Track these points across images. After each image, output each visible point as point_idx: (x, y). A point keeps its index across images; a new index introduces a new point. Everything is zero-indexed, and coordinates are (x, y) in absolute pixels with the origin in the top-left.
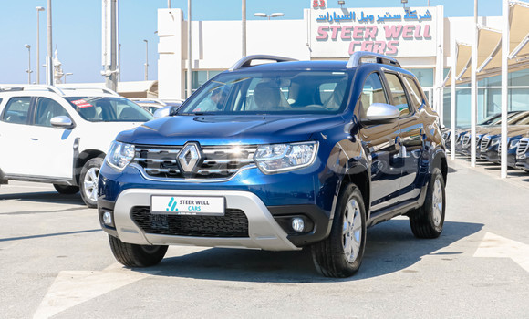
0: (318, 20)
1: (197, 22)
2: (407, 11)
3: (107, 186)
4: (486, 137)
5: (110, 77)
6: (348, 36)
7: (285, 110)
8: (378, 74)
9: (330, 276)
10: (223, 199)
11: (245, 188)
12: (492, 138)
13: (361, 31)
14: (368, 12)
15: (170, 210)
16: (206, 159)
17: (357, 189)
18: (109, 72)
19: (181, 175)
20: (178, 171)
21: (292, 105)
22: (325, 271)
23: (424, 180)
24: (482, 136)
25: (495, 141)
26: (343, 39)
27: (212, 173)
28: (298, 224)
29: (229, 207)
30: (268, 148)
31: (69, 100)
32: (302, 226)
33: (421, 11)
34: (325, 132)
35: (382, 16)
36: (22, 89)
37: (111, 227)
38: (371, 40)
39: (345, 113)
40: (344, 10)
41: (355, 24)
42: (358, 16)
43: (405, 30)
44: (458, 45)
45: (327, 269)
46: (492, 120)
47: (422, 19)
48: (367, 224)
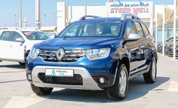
0: (111, 6)
1: (70, 7)
2: (140, 3)
3: (29, 64)
4: (168, 46)
5: (38, 24)
6: (121, 11)
7: (98, 36)
8: (132, 22)
9: (114, 100)
10: (73, 70)
11: (81, 66)
12: (170, 46)
13: (125, 10)
14: (127, 3)
15: (52, 75)
16: (66, 54)
17: (125, 66)
18: (38, 23)
19: (57, 61)
20: (56, 59)
21: (100, 34)
22: (112, 98)
23: (149, 62)
24: (166, 45)
25: (171, 47)
26: (119, 12)
27: (69, 60)
28: (102, 80)
29: (75, 73)
30: (91, 51)
31: (23, 32)
32: (104, 81)
33: (145, 3)
34: (112, 44)
35: (132, 5)
36: (7, 29)
37: (31, 81)
38: (128, 13)
39: (120, 37)
40: (120, 3)
41: (123, 7)
42: (124, 5)
43: (140, 9)
44: (158, 14)
45: (113, 97)
46: (169, 40)
47: (146, 5)
48: (128, 79)
